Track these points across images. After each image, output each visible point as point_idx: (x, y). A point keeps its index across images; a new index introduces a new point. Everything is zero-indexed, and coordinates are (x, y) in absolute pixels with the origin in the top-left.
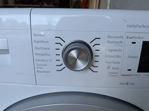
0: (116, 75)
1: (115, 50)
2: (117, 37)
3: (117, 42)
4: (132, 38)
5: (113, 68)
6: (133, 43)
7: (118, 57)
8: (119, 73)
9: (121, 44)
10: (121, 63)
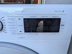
0: (15, 34)
1: (12, 23)
2: (12, 17)
3: (12, 19)
4: (18, 17)
5: (13, 31)
6: (19, 19)
7: (14, 25)
8: (17, 33)
9: (14, 20)
10: (16, 28)
